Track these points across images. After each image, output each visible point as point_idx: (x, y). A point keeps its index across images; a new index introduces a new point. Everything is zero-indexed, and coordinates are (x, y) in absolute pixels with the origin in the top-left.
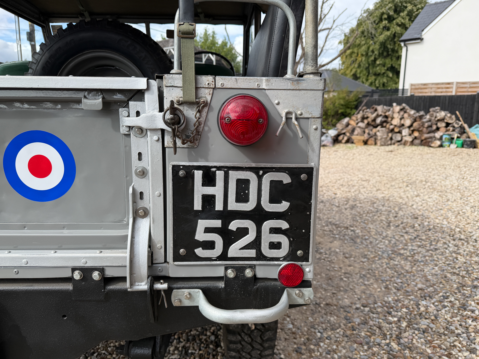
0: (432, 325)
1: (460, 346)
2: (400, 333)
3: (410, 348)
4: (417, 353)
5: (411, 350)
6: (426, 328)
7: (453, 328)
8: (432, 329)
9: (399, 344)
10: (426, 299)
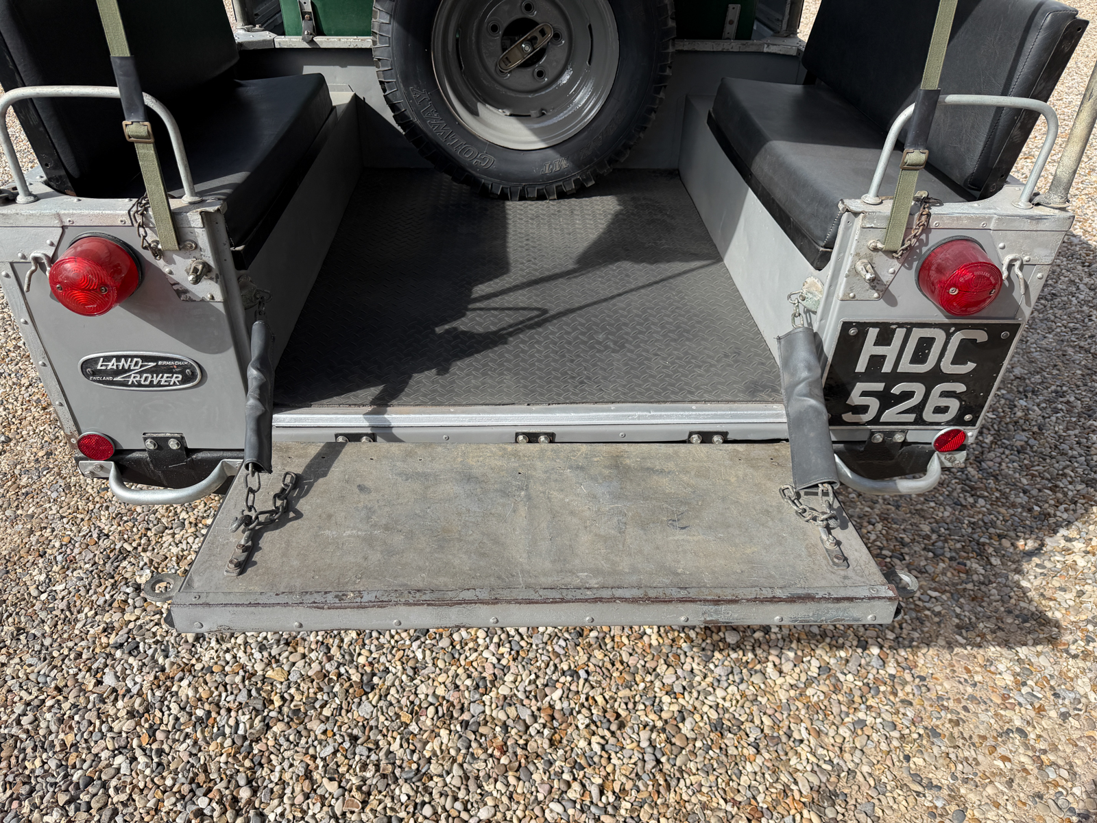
0: (1032, 442)
1: (1072, 474)
2: (982, 453)
3: (996, 477)
4: (1007, 484)
5: (997, 479)
6: (1022, 446)
7: (1064, 446)
8: (1031, 447)
9: (980, 469)
10: (1027, 397)
